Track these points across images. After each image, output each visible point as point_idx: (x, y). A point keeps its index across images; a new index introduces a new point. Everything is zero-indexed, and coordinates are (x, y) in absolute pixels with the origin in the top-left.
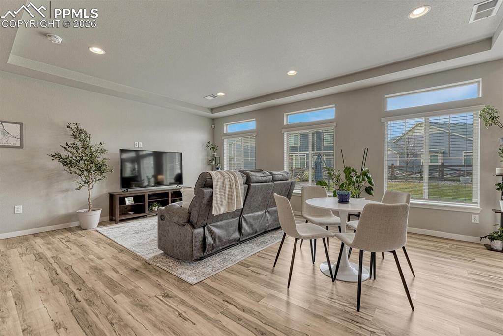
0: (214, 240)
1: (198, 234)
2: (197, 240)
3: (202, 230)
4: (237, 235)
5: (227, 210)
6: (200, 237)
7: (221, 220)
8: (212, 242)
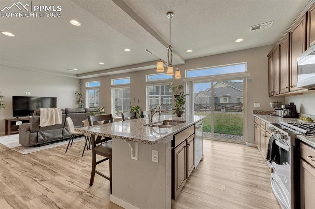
0: (44, 138)
1: (34, 135)
2: (32, 137)
3: (36, 133)
4: (61, 136)
5: (49, 125)
6: (35, 136)
7: (50, 129)
8: (43, 138)
